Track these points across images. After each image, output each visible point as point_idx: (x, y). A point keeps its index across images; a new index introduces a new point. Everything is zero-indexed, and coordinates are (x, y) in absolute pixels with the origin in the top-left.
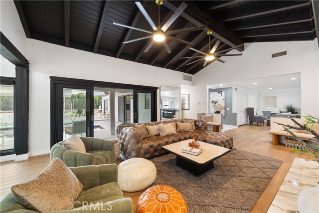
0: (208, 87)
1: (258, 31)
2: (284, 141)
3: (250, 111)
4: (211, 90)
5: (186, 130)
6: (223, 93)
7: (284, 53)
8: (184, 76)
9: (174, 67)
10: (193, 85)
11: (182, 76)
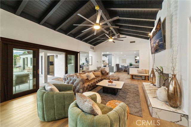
0: (103, 53)
1: (127, 31)
2: (134, 78)
3: (117, 65)
4: (103, 55)
5: (98, 76)
6: (108, 56)
7: (134, 42)
8: (91, 47)
9: (86, 41)
10: (95, 52)
11: (90, 47)
